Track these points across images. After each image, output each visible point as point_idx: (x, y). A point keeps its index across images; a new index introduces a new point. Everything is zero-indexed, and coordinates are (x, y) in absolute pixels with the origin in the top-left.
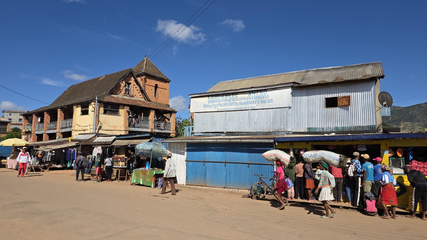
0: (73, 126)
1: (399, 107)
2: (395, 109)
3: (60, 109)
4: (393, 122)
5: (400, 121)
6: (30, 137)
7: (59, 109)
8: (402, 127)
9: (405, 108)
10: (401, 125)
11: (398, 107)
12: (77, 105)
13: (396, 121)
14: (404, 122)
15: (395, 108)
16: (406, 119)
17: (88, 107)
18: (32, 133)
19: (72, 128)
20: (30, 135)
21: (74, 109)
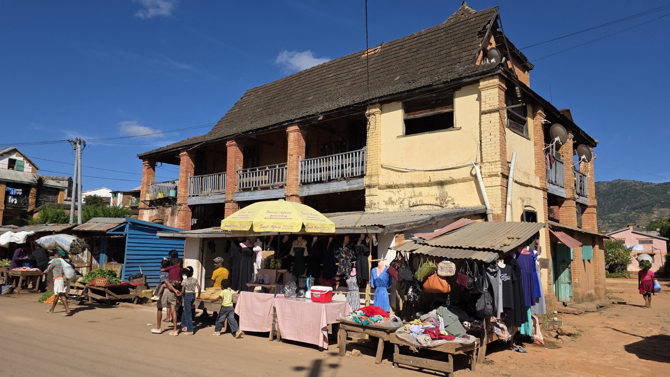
0: (368, 173)
1: (650, 184)
2: (643, 187)
3: (299, 124)
4: (641, 208)
5: (653, 206)
6: (173, 214)
7: (292, 125)
8: (655, 216)
9: (659, 185)
10: (654, 213)
11: (648, 183)
12: (385, 102)
13: (645, 206)
14: (659, 207)
15: (643, 185)
16: (662, 203)
17: (451, 103)
18: (179, 202)
19: (366, 181)
20: (170, 209)
21: (371, 119)
